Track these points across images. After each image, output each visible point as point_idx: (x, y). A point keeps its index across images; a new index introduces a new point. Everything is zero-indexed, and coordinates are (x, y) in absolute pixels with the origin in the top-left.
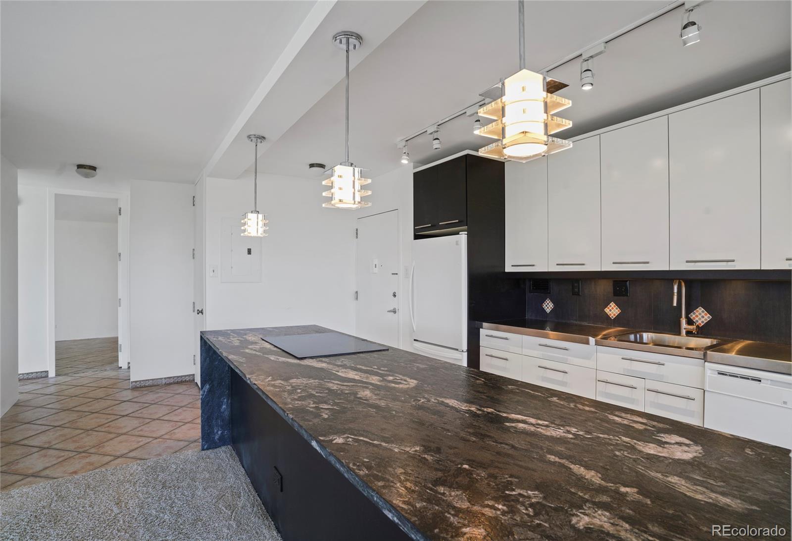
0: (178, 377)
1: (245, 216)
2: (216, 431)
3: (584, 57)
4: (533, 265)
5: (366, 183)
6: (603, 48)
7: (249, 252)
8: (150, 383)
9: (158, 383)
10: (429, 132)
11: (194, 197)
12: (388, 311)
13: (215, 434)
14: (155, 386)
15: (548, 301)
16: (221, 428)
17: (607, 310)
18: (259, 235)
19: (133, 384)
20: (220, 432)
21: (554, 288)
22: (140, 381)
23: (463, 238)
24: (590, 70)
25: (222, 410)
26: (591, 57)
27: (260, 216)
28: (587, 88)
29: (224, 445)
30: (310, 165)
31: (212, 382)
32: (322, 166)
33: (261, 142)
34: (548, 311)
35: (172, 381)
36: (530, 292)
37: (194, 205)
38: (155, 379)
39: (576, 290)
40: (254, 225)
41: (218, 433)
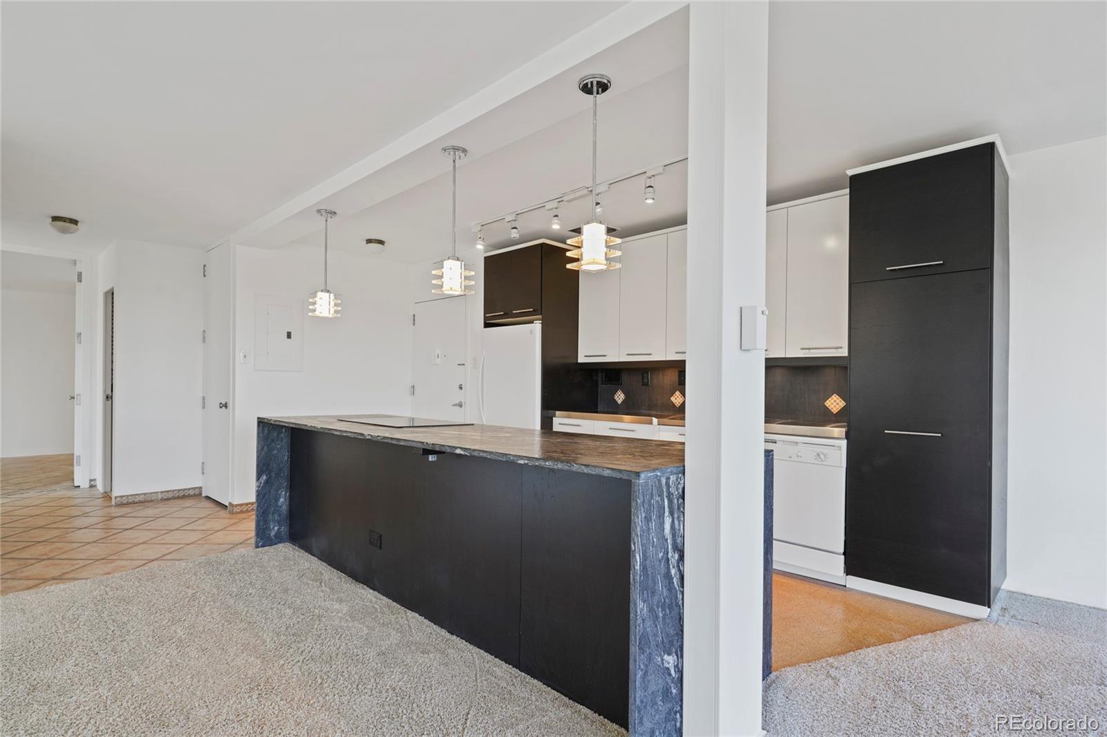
0: (179, 490)
1: (314, 295)
2: (272, 527)
3: (649, 174)
4: (605, 356)
5: (469, 275)
6: (662, 171)
7: (289, 335)
8: (141, 498)
9: (153, 498)
10: (507, 220)
11: (205, 266)
12: (453, 405)
13: (270, 531)
14: (148, 502)
15: (619, 392)
16: (278, 523)
17: (673, 399)
18: (331, 316)
19: (119, 499)
20: (276, 528)
21: (625, 378)
22: (128, 496)
23: (537, 327)
24: (651, 187)
25: (279, 504)
26: (653, 176)
27: (332, 295)
28: (650, 201)
29: (280, 542)
30: (367, 240)
31: (270, 472)
32: (381, 242)
33: (331, 217)
34: (619, 402)
35: (170, 495)
36: (603, 384)
37: (205, 276)
38: (147, 494)
39: (645, 380)
40: (324, 305)
41: (274, 529)
